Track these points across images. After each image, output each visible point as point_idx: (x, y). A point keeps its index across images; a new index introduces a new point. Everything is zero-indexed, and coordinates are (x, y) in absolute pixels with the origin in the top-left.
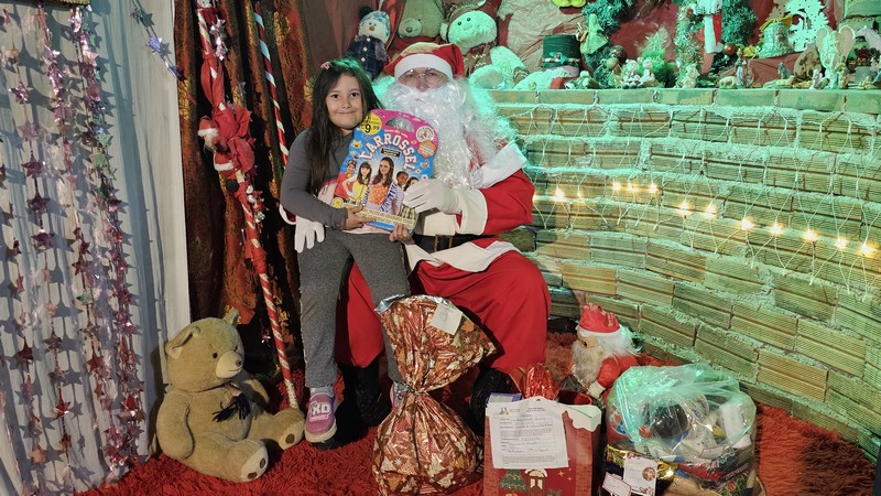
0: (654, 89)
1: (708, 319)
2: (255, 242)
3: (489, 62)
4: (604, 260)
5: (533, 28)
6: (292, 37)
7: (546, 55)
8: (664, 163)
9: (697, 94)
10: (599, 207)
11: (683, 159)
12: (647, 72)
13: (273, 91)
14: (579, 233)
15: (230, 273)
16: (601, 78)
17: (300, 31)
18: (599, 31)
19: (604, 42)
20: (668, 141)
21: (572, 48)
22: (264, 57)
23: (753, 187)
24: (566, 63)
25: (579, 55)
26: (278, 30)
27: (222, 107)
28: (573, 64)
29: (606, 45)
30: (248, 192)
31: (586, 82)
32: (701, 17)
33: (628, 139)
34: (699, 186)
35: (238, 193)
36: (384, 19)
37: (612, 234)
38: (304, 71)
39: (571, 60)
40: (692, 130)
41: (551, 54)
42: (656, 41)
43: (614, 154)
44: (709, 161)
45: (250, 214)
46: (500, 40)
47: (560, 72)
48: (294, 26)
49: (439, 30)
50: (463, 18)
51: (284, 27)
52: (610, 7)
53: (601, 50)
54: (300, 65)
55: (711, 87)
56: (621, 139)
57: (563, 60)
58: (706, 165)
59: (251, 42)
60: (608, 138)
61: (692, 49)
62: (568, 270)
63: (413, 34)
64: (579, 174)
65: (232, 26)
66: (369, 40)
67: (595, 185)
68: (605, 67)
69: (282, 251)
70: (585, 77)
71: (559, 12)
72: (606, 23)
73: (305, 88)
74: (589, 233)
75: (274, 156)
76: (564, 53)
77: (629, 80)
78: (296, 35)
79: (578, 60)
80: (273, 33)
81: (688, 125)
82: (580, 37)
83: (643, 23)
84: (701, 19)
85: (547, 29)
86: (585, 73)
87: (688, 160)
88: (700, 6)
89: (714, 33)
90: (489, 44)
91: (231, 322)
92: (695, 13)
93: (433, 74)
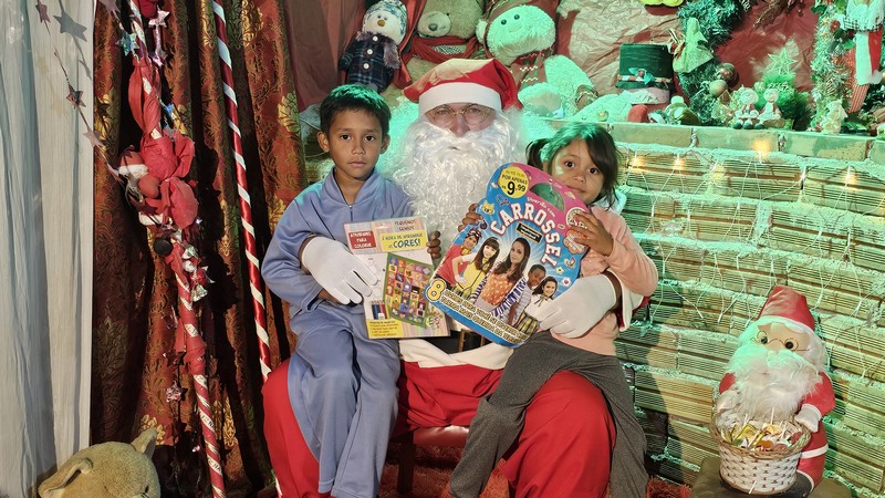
0: (780, 131)
1: (848, 473)
2: (191, 330)
3: (542, 78)
4: (696, 371)
5: (606, 33)
6: (266, 35)
7: (624, 70)
8: (791, 239)
9: (842, 144)
10: (692, 294)
11: (819, 237)
12: (769, 107)
13: (233, 113)
14: (662, 329)
15: (153, 368)
16: (701, 107)
17: (277, 30)
18: (700, 43)
19: (707, 57)
20: (799, 208)
21: (661, 64)
22: (222, 63)
24: (651, 84)
25: (671, 73)
26: (246, 25)
27: (156, 135)
28: (662, 86)
29: (709, 62)
30: (185, 256)
31: (679, 113)
32: (850, 34)
33: (738, 200)
34: (841, 277)
35: (170, 258)
36: (398, 11)
37: (709, 335)
38: (280, 84)
39: (659, 80)
40: (833, 195)
41: (631, 70)
42: (781, 62)
43: (718, 220)
44: (859, 243)
45: (186, 288)
46: (559, 47)
47: (643, 96)
48: (269, 21)
50: (508, 15)
51: (255, 21)
53: (702, 68)
54: (275, 76)
55: (863, 133)
56: (729, 200)
57: (647, 79)
58: (853, 248)
59: (206, 42)
60: (709, 197)
61: (837, 77)
62: (643, 379)
63: (439, 33)
64: (665, 245)
65: (179, 21)
66: (375, 39)
67: (688, 262)
68: (707, 93)
69: (232, 339)
70: (678, 105)
71: (644, 11)
72: (712, 32)
73: (280, 107)
74: (676, 331)
75: (228, 204)
76: (650, 71)
77: (743, 117)
78: (272, 33)
79: (668, 81)
80: (238, 29)
81: (827, 187)
82: (673, 49)
83: (764, 34)
84: (852, 37)
85: (626, 34)
86: (677, 99)
87: (827, 238)
88: (851, 18)
89: (869, 57)
90: (544, 51)
91: (143, 449)
92: (842, 27)
93: (475, 110)
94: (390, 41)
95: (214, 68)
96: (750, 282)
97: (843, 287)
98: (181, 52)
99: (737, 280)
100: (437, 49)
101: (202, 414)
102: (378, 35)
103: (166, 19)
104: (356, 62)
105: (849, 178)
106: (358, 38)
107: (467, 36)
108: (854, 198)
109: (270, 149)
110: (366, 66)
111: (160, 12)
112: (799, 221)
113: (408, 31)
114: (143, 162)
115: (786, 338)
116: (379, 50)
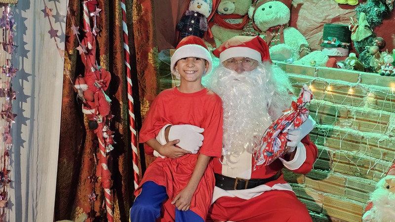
2: (104, 166)
4: (355, 198)
5: (317, 16)
6: (144, 18)
7: (325, 37)
10: (354, 158)
13: (128, 58)
14: (338, 175)
15: (82, 184)
16: (364, 59)
17: (150, 15)
18: (366, 26)
19: (369, 34)
21: (345, 35)
22: (124, 33)
24: (339, 46)
25: (350, 41)
26: (135, 12)
27: (93, 70)
28: (345, 47)
29: (370, 36)
30: (104, 130)
31: (353, 62)
33: (381, 112)
35: (96, 131)
36: (209, 1)
37: (363, 180)
38: (150, 42)
39: (343, 44)
41: (329, 38)
43: (370, 121)
45: (103, 146)
46: (292, 23)
47: (334, 52)
48: (147, 10)
49: (248, 11)
50: (266, 5)
51: (139, 10)
52: (376, 9)
53: (366, 39)
54: (148, 38)
56: (376, 111)
57: (337, 43)
59: (117, 23)
60: (365, 109)
62: (327, 200)
63: (229, 12)
64: (341, 132)
65: (105, 14)
66: (196, 15)
67: (353, 142)
68: (368, 52)
69: (121, 170)
70: (353, 58)
71: (337, 6)
72: (372, 20)
73: (149, 54)
74: (345, 177)
75: (123, 103)
76: (339, 39)
77: (385, 69)
79: (348, 44)
80: (132, 14)
82: (351, 28)
85: (328, 18)
86: (353, 55)
90: (284, 25)
93: (247, 61)
94: (203, 16)
95: (120, 36)
96: (385, 154)
98: (106, 29)
99: (378, 153)
100: (227, 21)
101: (108, 208)
102: (197, 13)
103: (100, 13)
104: (186, 27)
106: (187, 14)
107: (243, 14)
109: (143, 75)
110: (191, 29)
111: (97, 9)
113: (212, 11)
114: (86, 83)
116: (197, 21)
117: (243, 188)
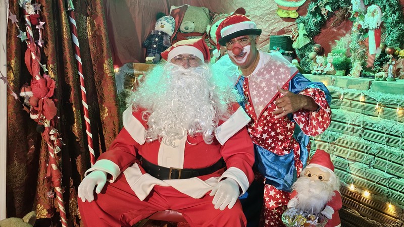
0: (333, 76)
2: (54, 167)
6: (98, 33)
7: (271, 47)
8: (337, 127)
9: (359, 83)
11: (348, 125)
12: (329, 65)
13: (80, 68)
15: (41, 183)
16: (305, 64)
17: (103, 30)
18: (304, 35)
19: (308, 41)
20: (340, 112)
21: (287, 45)
22: (75, 45)
23: (393, 150)
25: (293, 50)
26: (89, 28)
27: (38, 78)
28: (288, 54)
29: (309, 44)
30: (51, 133)
32: (367, 31)
34: (358, 144)
35: (44, 134)
36: (170, 21)
38: (105, 54)
39: (287, 52)
40: (355, 106)
41: (274, 48)
42: (340, 44)
44: (366, 129)
45: (52, 148)
48: (99, 26)
49: (206, 29)
51: (93, 26)
53: (306, 46)
54: (102, 51)
57: (281, 52)
58: (363, 131)
59: (65, 36)
61: (361, 51)
63: (189, 31)
65: (50, 26)
66: (160, 34)
68: (308, 58)
71: (281, 20)
72: (310, 29)
73: (105, 65)
75: (76, 109)
76: (282, 48)
77: (317, 69)
78: (100, 32)
79: (291, 52)
80: (86, 30)
81: (353, 102)
82: (293, 38)
83: (336, 31)
84: (367, 32)
85: (273, 31)
86: (295, 61)
87: (352, 126)
88: (366, 23)
89: (375, 41)
91: (27, 221)
92: (363, 27)
93: (193, 58)
94: (166, 34)
96: (319, 146)
97: (359, 149)
98: (51, 40)
100: (189, 38)
101: (59, 205)
102: (162, 32)
103: (44, 26)
104: (151, 44)
105: (362, 98)
106: (152, 33)
107: (203, 32)
108: (364, 108)
109: (101, 84)
110: (155, 46)
111: (41, 22)
112: (340, 118)
113: (175, 30)
114: (31, 90)
115: (319, 174)
116: (161, 38)
117: (177, 178)
